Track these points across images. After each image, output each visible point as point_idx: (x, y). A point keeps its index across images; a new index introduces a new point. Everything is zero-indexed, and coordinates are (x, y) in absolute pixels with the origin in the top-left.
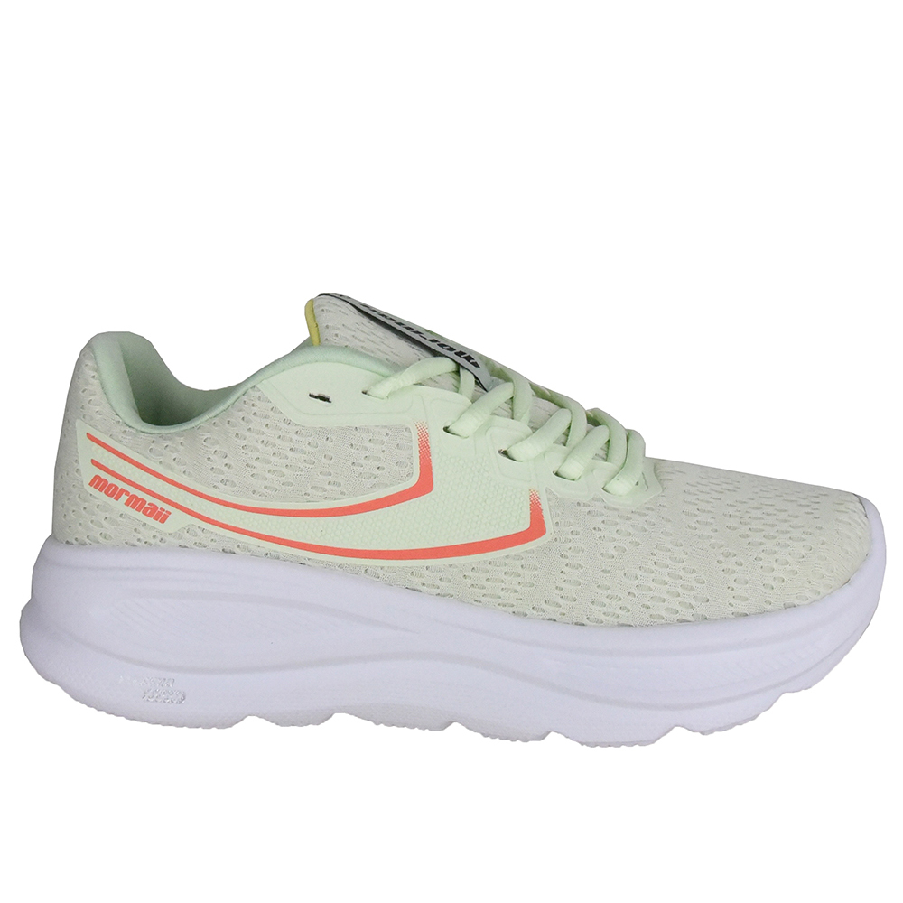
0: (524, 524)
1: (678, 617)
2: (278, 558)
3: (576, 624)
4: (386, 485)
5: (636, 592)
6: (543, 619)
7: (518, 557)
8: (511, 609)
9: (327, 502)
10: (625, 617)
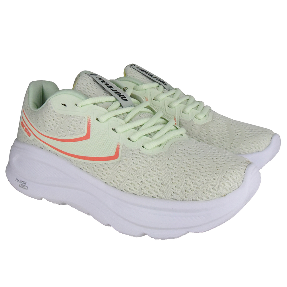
0: (113, 154)
1: (152, 195)
2: (52, 152)
3: (121, 190)
4: (77, 135)
5: (140, 183)
6: (112, 186)
7: (108, 164)
8: (104, 181)
9: (62, 137)
10: (135, 192)
